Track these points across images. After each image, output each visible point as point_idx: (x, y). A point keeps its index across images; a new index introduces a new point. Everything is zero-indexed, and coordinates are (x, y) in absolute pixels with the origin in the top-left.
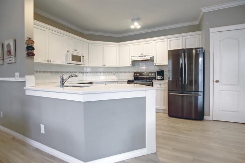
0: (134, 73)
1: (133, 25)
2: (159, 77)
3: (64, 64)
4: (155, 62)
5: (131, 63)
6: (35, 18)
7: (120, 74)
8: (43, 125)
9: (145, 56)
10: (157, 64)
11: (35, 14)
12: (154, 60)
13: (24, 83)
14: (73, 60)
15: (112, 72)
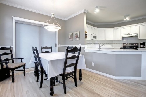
0: (123, 44)
1: (125, 18)
2: (142, 46)
3: (90, 40)
4: (138, 38)
5: (121, 38)
6: (87, 24)
7: (113, 44)
8: (94, 63)
9: (131, 34)
10: (140, 39)
11: (87, 22)
12: (138, 37)
13: (84, 47)
14: (93, 38)
15: (109, 43)
